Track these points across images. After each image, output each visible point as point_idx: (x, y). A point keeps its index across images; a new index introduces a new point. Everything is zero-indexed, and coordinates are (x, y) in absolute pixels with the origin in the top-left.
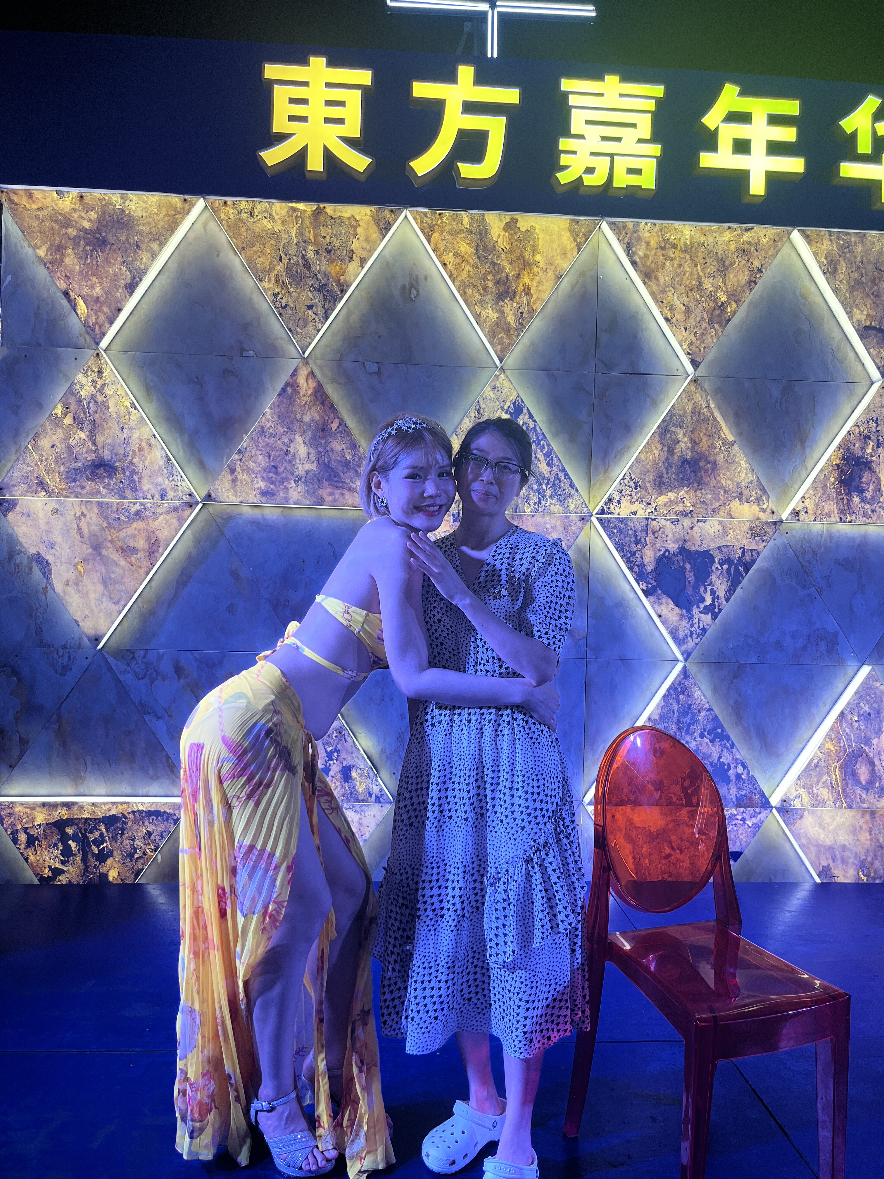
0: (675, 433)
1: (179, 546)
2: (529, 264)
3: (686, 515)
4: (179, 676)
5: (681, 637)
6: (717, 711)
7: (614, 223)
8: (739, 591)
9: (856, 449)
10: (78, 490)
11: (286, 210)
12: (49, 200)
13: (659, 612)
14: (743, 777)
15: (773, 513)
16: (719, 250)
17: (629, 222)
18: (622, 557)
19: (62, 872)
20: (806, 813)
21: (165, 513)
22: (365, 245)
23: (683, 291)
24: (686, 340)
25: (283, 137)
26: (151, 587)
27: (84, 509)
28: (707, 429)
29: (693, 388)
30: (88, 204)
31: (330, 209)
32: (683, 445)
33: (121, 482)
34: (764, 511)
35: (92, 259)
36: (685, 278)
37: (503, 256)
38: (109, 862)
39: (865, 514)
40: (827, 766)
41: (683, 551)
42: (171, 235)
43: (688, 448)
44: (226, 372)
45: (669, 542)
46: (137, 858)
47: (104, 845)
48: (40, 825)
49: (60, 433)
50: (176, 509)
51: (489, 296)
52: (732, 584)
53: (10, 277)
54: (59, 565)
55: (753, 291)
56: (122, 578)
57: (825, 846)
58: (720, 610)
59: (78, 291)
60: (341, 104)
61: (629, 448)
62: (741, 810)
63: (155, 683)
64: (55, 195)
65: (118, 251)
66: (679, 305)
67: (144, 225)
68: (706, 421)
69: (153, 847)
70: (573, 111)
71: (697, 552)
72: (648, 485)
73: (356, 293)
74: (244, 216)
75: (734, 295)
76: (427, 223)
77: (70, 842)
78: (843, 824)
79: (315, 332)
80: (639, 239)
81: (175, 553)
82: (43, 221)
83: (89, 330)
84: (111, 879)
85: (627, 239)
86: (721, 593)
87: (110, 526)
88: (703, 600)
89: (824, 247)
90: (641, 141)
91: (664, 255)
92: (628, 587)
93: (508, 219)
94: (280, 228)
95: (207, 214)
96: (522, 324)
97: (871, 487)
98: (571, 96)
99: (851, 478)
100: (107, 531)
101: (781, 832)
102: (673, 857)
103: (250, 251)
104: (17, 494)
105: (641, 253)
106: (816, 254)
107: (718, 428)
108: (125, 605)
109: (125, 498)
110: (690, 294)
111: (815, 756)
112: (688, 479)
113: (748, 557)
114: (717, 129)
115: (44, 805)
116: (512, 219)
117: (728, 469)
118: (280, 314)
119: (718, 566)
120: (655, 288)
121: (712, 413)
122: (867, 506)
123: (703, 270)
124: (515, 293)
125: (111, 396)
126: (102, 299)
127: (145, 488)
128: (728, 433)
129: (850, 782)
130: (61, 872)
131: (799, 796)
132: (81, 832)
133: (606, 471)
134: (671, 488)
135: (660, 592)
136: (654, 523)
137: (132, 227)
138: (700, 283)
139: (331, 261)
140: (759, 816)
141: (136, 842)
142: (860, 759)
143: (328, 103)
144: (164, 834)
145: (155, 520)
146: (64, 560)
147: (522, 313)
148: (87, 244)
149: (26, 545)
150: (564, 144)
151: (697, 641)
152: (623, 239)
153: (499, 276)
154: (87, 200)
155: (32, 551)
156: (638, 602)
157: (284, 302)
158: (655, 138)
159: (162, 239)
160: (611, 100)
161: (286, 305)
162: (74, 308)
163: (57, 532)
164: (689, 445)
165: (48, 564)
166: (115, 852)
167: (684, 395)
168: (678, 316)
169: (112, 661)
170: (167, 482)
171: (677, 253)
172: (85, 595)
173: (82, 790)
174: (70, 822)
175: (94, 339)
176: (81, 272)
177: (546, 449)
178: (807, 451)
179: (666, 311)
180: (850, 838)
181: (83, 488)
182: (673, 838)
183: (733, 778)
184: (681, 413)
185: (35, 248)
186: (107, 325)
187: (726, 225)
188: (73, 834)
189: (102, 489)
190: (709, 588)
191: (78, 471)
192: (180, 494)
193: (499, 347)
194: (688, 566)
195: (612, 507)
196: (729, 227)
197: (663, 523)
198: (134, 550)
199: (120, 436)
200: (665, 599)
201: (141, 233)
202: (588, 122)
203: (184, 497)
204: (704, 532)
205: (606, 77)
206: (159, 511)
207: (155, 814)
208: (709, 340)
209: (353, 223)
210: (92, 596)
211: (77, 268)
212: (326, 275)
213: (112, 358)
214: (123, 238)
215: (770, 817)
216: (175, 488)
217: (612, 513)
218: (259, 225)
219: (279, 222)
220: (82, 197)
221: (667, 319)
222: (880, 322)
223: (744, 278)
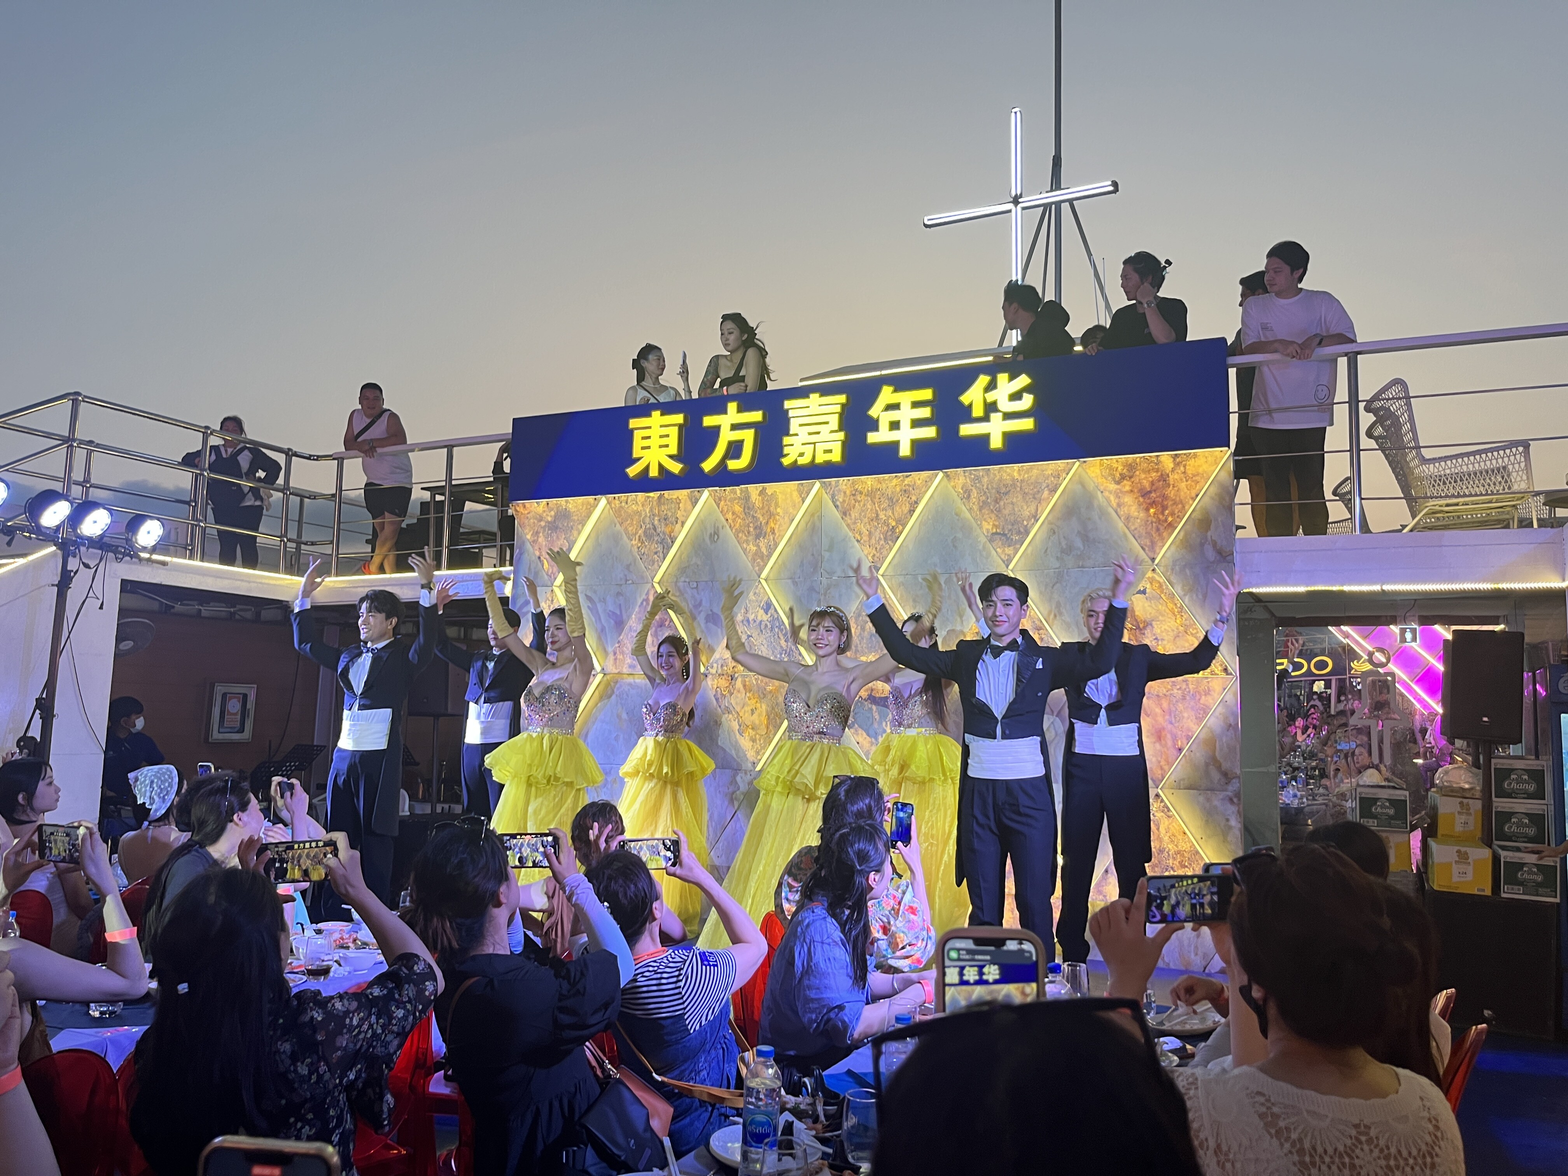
2: (773, 514)
11: (644, 498)
16: (890, 491)
17: (833, 481)
22: (685, 514)
23: (867, 521)
24: (870, 553)
25: (639, 459)
30: (551, 507)
31: (666, 493)
35: (551, 538)
36: (868, 513)
37: (759, 511)
42: (589, 520)
44: (619, 594)
51: (751, 537)
60: (667, 436)
64: (536, 505)
65: (563, 531)
66: (864, 531)
67: (576, 515)
70: (791, 419)
73: (681, 543)
74: (623, 504)
75: (900, 521)
76: (716, 496)
79: (660, 568)
80: (839, 491)
82: (532, 519)
83: (549, 577)
85: (831, 491)
89: (961, 481)
90: (832, 432)
91: (855, 499)
93: (760, 488)
94: (641, 508)
95: (606, 505)
96: (771, 552)
98: (790, 411)
103: (626, 524)
105: (841, 500)
106: (955, 487)
110: (872, 523)
114: (878, 416)
116: (763, 488)
118: (641, 559)
120: (849, 522)
123: (879, 506)
124: (765, 534)
137: (570, 518)
138: (877, 515)
139: (666, 525)
143: (661, 437)
147: (771, 545)
148: (549, 529)
150: (786, 440)
152: (829, 492)
153: (756, 524)
154: (550, 505)
157: (643, 551)
158: (840, 429)
159: (586, 520)
160: (814, 409)
161: (644, 553)
162: (542, 566)
168: (865, 538)
171: (863, 496)
179: (857, 536)
185: (527, 534)
187: (892, 475)
193: (757, 568)
201: (573, 520)
202: (801, 425)
205: (812, 395)
208: (885, 552)
209: (678, 500)
211: (545, 543)
212: (664, 533)
214: (566, 524)
218: (630, 509)
219: (641, 505)
220: (548, 504)
221: (858, 541)
222: (1003, 529)
223: (906, 509)
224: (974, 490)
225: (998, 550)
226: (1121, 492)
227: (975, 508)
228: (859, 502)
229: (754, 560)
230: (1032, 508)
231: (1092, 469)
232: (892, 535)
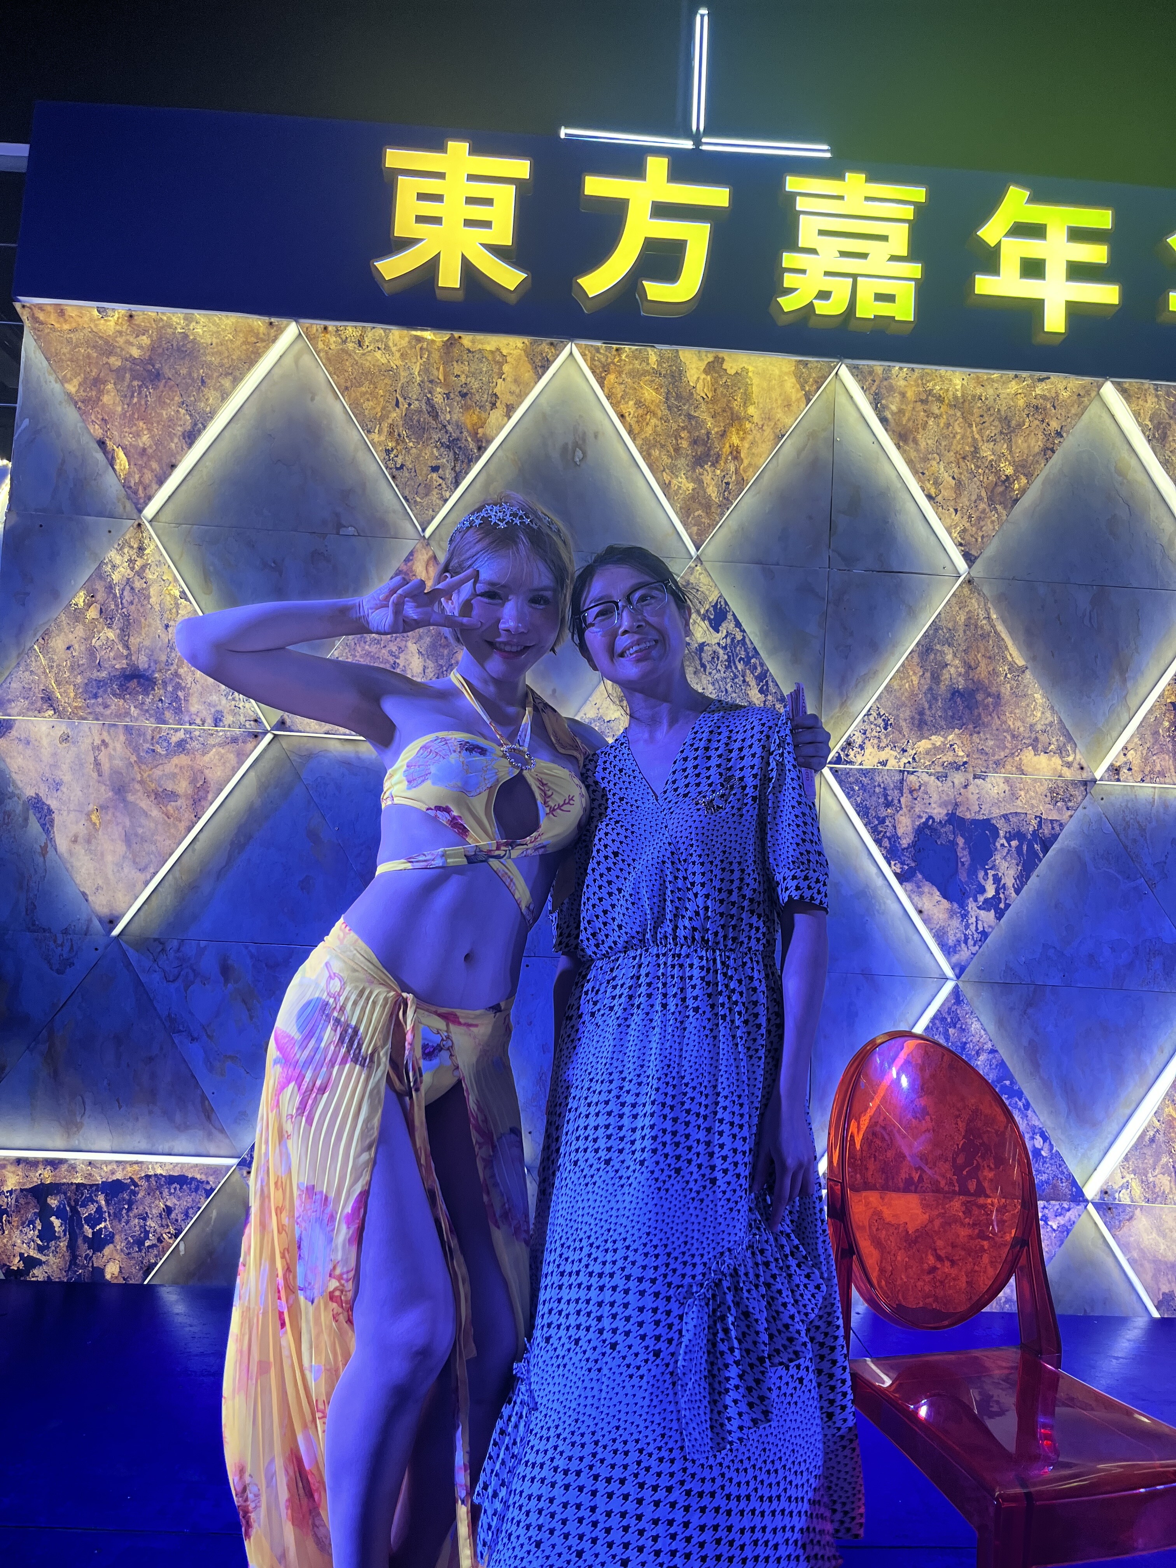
0: (942, 653)
1: (237, 793)
2: (739, 418)
3: (958, 768)
4: (227, 980)
5: (951, 943)
6: (1004, 1053)
7: (856, 367)
8: (1033, 879)
10: (100, 709)
11: (407, 339)
12: (86, 319)
13: (919, 906)
14: (1043, 1153)
15: (1082, 768)
16: (1002, 405)
17: (878, 366)
18: (865, 825)
19: (39, 1263)
20: (1138, 1212)
21: (220, 745)
22: (514, 388)
23: (952, 459)
24: (956, 526)
25: (407, 243)
26: (194, 850)
27: (105, 736)
28: (986, 649)
29: (966, 591)
30: (139, 326)
31: (467, 339)
32: (952, 670)
33: (161, 700)
35: (140, 398)
36: (955, 442)
37: (703, 407)
38: (107, 1250)
40: (1168, 1142)
41: (953, 819)
42: (249, 369)
43: (960, 675)
44: (316, 555)
45: (933, 805)
46: (149, 1247)
47: (102, 1225)
48: (11, 1192)
49: (80, 631)
50: (234, 740)
51: (683, 460)
52: (1024, 868)
53: (27, 420)
54: (65, 813)
55: (1051, 462)
56: (153, 835)
57: (1166, 1263)
58: (1008, 906)
59: (117, 439)
60: (489, 202)
61: (875, 673)
63: (191, 988)
64: (96, 313)
65: (175, 389)
66: (946, 478)
67: (213, 354)
68: (985, 637)
69: (173, 1231)
70: (802, 217)
71: (974, 822)
72: (903, 724)
73: (499, 453)
74: (350, 346)
75: (1023, 467)
76: (599, 360)
77: (53, 1219)
79: (441, 503)
80: (891, 389)
81: (231, 803)
82: (77, 346)
83: (129, 491)
84: (108, 1277)
85: (874, 388)
86: (1009, 881)
87: (140, 760)
88: (983, 890)
89: (1149, 404)
90: (894, 258)
91: (925, 411)
92: (873, 870)
93: (711, 359)
94: (399, 362)
95: (299, 345)
96: (727, 499)
98: (799, 199)
100: (136, 768)
101: (1101, 1241)
102: (939, 1272)
103: (356, 393)
104: (15, 713)
105: (894, 408)
106: (1137, 415)
107: (1002, 647)
108: (155, 874)
109: (164, 722)
110: (962, 464)
111: (1150, 1125)
112: (960, 718)
113: (1046, 831)
114: (999, 244)
115: (19, 1161)
116: (716, 358)
117: (1017, 705)
118: (394, 477)
119: (1004, 841)
120: (913, 454)
121: (993, 626)
123: (980, 432)
124: (718, 456)
125: (155, 581)
126: (150, 451)
127: (193, 709)
128: (1016, 655)
130: (37, 1263)
131: (1127, 1186)
132: (69, 1205)
133: (843, 704)
134: (936, 729)
135: (920, 876)
136: (912, 778)
137: (197, 357)
138: (976, 450)
139: (466, 408)
140: (1068, 1214)
141: (149, 1222)
143: (470, 201)
144: (191, 1211)
145: (204, 754)
146: (72, 807)
147: (727, 484)
148: (134, 378)
149: (20, 785)
150: (789, 259)
151: (974, 949)
152: (869, 389)
153: (697, 434)
154: (138, 320)
155: (30, 792)
156: (889, 891)
157: (399, 461)
158: (912, 257)
159: (237, 373)
160: (854, 203)
161: (402, 466)
162: (111, 462)
163: (65, 767)
164: (962, 670)
165: (50, 811)
166: (117, 1237)
167: (954, 600)
168: (945, 493)
169: (132, 954)
170: (224, 701)
171: (944, 408)
172: (98, 857)
173: (75, 1143)
174: (55, 1188)
175: (136, 504)
176: (124, 414)
177: (759, 670)
178: (1129, 685)
179: (929, 486)
181: (106, 706)
182: (940, 1243)
184: (950, 626)
185: (63, 381)
186: (155, 486)
187: (1012, 373)
188: (58, 1207)
189: (132, 709)
190: (991, 873)
191: (101, 684)
192: (242, 719)
193: (695, 529)
194: (961, 841)
195: (852, 753)
196: (1016, 376)
197: (925, 777)
198: (173, 796)
199: (163, 636)
200: (927, 887)
202: (822, 233)
203: (247, 724)
204: (984, 792)
205: (848, 175)
206: (211, 741)
207: (179, 1181)
208: (988, 527)
209: (498, 358)
210: (109, 858)
211: (119, 409)
212: (459, 426)
213: (160, 532)
214: (184, 371)
215: (1084, 1216)
216: (235, 712)
217: (851, 763)
218: (369, 358)
219: (398, 355)
220: (131, 316)
221: (927, 497)
224: (1174, 426)
227: (1175, 460)
229: (687, 510)
232: (1001, 495)
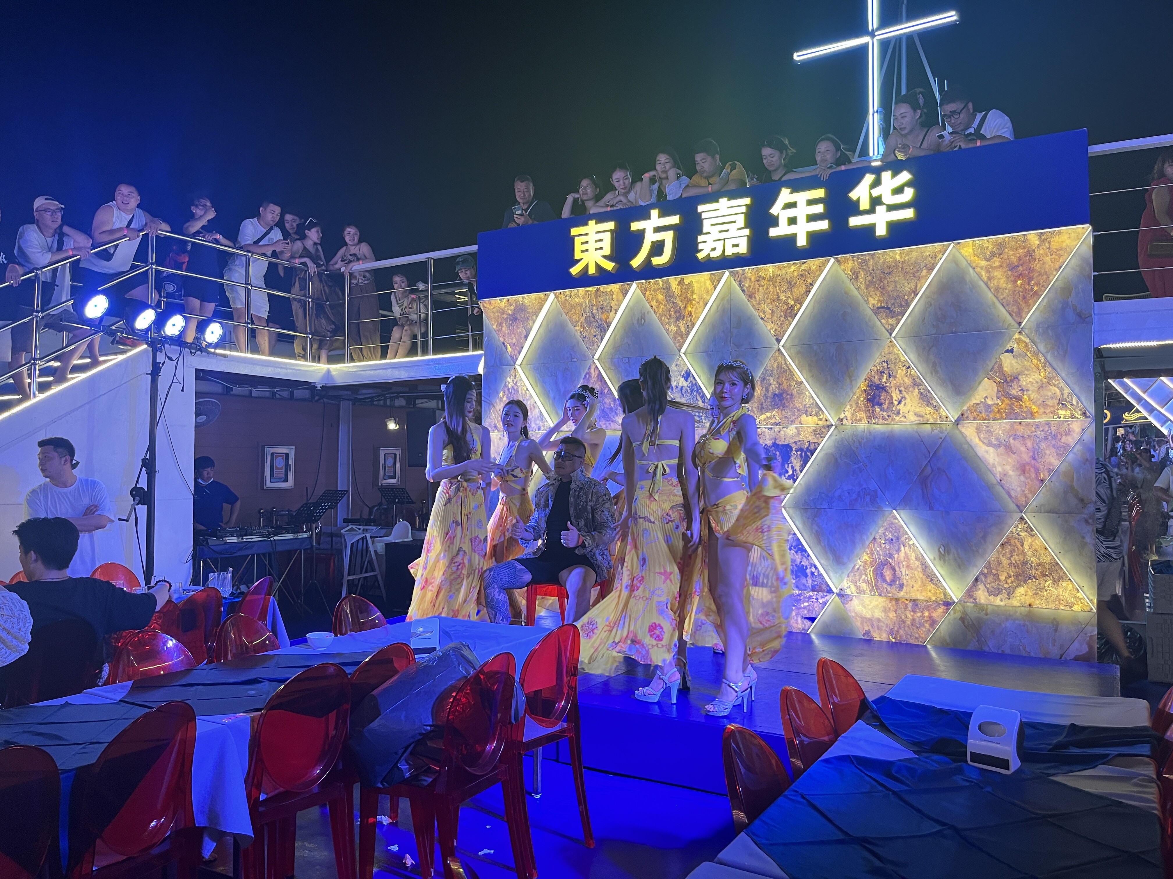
0: (769, 380)
2: (690, 300)
3: (777, 425)
7: (730, 271)
9: (876, 380)
11: (584, 292)
12: (496, 304)
14: (815, 574)
15: (827, 420)
16: (788, 277)
17: (740, 270)
20: (854, 597)
22: (618, 303)
23: (770, 302)
24: (772, 328)
25: (579, 261)
28: (787, 376)
29: (778, 354)
30: (510, 303)
31: (602, 288)
32: (773, 386)
34: (821, 420)
35: (512, 327)
36: (770, 295)
37: (678, 298)
39: (884, 418)
40: (865, 569)
41: (775, 445)
42: (541, 311)
43: (776, 388)
44: (566, 370)
51: (672, 319)
52: (804, 462)
53: (486, 337)
57: (866, 618)
59: (507, 341)
62: (816, 593)
64: (499, 301)
65: (521, 322)
66: (767, 310)
67: (531, 308)
68: (785, 371)
70: (704, 221)
71: (783, 445)
73: (618, 325)
74: (568, 298)
75: (798, 300)
76: (643, 287)
78: (877, 606)
79: (598, 348)
80: (746, 278)
82: (495, 313)
83: (512, 358)
85: (738, 279)
86: (797, 468)
88: (787, 472)
89: (850, 265)
90: (739, 229)
91: (759, 284)
93: (680, 279)
94: (582, 300)
95: (554, 299)
96: (689, 331)
97: (887, 402)
98: (703, 214)
99: (874, 397)
103: (571, 314)
105: (747, 285)
106: (844, 270)
107: (793, 375)
111: (857, 563)
112: (778, 405)
113: (812, 447)
114: (779, 214)
117: (799, 397)
118: (583, 341)
119: (795, 452)
120: (754, 303)
121: (788, 367)
122: (885, 413)
123: (780, 289)
124: (684, 316)
125: (519, 386)
126: (516, 344)
129: (879, 580)
134: (768, 410)
137: (526, 311)
138: (779, 297)
139: (603, 313)
140: (826, 597)
142: (886, 567)
143: (596, 241)
147: (688, 325)
148: (510, 321)
152: (736, 279)
153: (676, 309)
154: (510, 301)
157: (585, 335)
158: (746, 226)
159: (537, 314)
160: (724, 211)
161: (585, 337)
162: (507, 349)
164: (777, 386)
167: (773, 358)
168: (768, 316)
170: (540, 423)
171: (766, 282)
175: (513, 362)
176: (509, 333)
177: (702, 394)
178: (853, 382)
179: (761, 314)
180: (883, 615)
183: (809, 574)
184: (772, 369)
185: (492, 325)
186: (518, 356)
187: (791, 262)
190: (790, 465)
193: (678, 345)
196: (794, 263)
201: (529, 313)
202: (712, 225)
204: (787, 433)
205: (720, 200)
208: (786, 327)
209: (612, 293)
211: (507, 331)
212: (601, 320)
213: (523, 368)
214: (523, 316)
218: (573, 301)
219: (582, 298)
220: (508, 300)
221: (762, 318)
222: (887, 303)
223: (803, 290)
224: (862, 272)
225: (883, 321)
226: (992, 267)
227: (863, 286)
228: (763, 286)
229: (675, 338)
230: (912, 285)
231: (965, 249)
232: (790, 313)
